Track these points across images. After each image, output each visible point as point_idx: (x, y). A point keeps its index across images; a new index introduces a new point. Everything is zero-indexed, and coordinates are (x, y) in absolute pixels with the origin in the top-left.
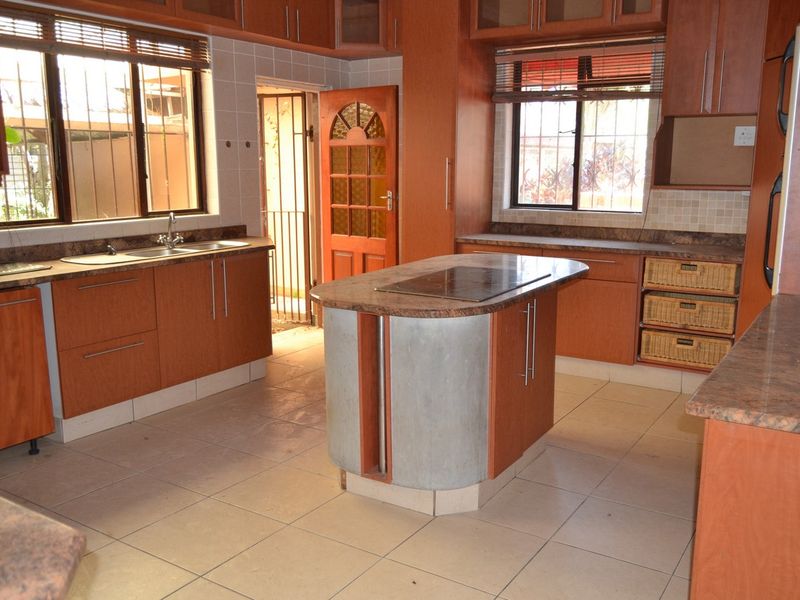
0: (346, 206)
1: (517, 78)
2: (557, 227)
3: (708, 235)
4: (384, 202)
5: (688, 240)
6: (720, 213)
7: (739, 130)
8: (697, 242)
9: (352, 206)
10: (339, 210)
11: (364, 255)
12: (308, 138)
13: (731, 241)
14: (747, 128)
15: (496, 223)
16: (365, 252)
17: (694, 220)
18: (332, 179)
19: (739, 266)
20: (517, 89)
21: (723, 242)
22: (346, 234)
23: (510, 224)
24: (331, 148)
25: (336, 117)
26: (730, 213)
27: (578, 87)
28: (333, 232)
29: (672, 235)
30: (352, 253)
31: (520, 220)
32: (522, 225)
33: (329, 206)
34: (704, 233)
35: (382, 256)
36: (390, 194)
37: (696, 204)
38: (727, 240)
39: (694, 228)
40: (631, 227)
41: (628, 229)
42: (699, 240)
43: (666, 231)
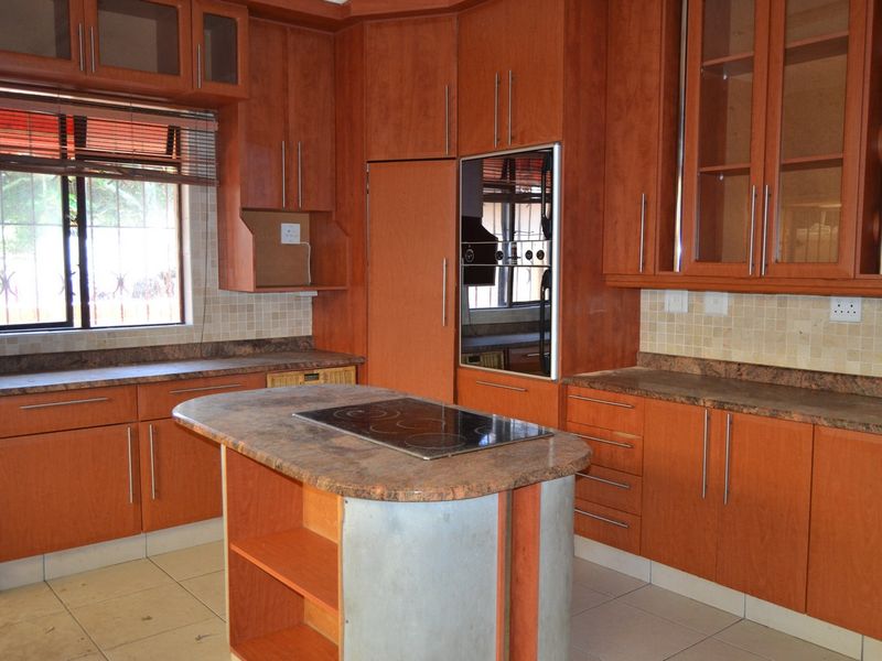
2: (80, 353)
3: (267, 342)
5: (248, 349)
6: (275, 316)
7: (285, 227)
8: (258, 351)
14: (292, 225)
17: (250, 326)
26: (284, 315)
29: (231, 346)
34: (263, 340)
37: (250, 308)
38: (287, 345)
39: (253, 337)
40: (182, 342)
41: (179, 345)
42: (260, 348)
43: (224, 343)
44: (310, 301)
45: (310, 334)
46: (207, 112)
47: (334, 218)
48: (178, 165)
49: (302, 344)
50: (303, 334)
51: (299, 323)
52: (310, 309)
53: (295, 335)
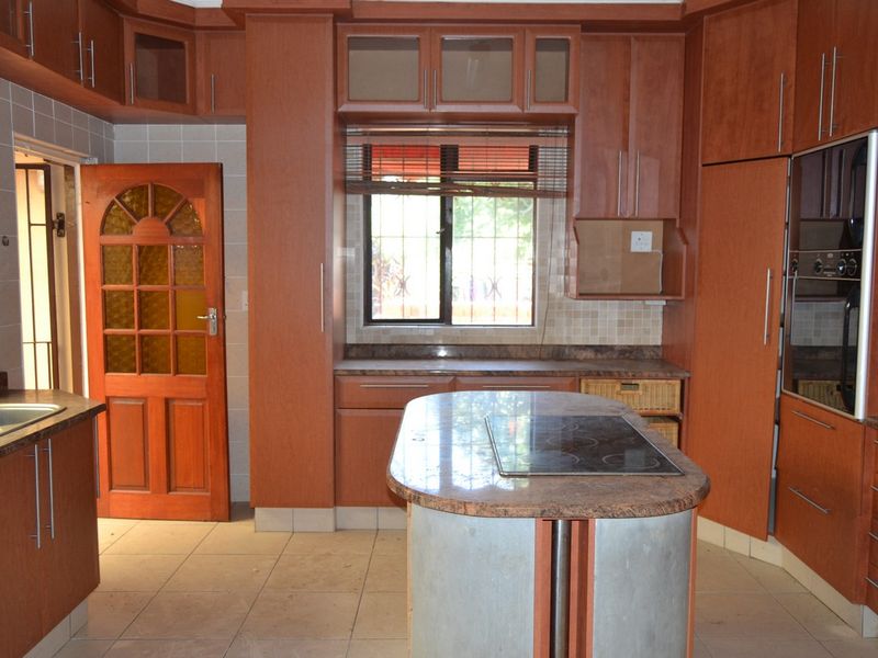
0: (133, 331)
1: (367, 165)
3: (611, 348)
4: (205, 324)
5: (590, 354)
6: (621, 323)
7: (635, 235)
8: (599, 356)
9: (143, 331)
10: (117, 337)
11: (167, 401)
12: (55, 232)
13: (634, 353)
14: (644, 233)
15: (353, 345)
16: (167, 395)
17: (594, 332)
18: (104, 292)
19: (683, 382)
20: (368, 178)
21: (627, 355)
22: (134, 371)
23: (373, 345)
24: (103, 247)
25: (113, 203)
26: (630, 323)
27: (442, 179)
28: (107, 370)
29: (573, 350)
30: (145, 398)
31: (385, 340)
32: (390, 346)
33: (100, 331)
34: (606, 346)
35: (198, 400)
36: (213, 312)
37: (595, 315)
38: (631, 352)
39: (595, 341)
40: (525, 343)
41: (522, 345)
42: (602, 354)
43: (565, 346)
44: (661, 310)
45: (659, 343)
46: (557, 129)
47: (678, 225)
48: (535, 181)
49: (648, 354)
50: (651, 343)
51: (647, 332)
52: (660, 318)
53: (642, 343)
